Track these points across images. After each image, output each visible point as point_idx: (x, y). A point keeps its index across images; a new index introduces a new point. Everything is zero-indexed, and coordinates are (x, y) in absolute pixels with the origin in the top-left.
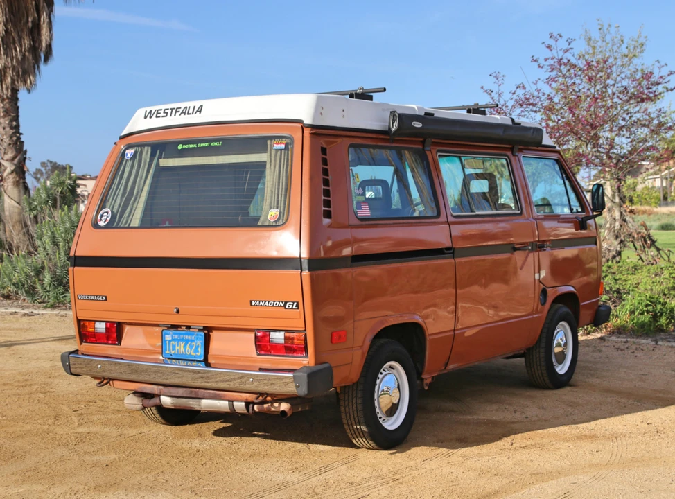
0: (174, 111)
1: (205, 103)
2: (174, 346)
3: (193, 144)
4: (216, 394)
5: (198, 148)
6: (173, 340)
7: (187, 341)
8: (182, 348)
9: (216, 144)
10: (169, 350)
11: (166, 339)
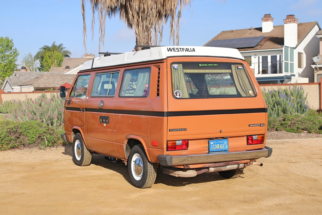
0: (182, 49)
1: (195, 48)
2: (215, 146)
3: (206, 64)
4: (237, 162)
5: (208, 66)
6: (214, 144)
7: (220, 144)
8: (218, 146)
9: (216, 65)
10: (213, 148)
11: (211, 144)
